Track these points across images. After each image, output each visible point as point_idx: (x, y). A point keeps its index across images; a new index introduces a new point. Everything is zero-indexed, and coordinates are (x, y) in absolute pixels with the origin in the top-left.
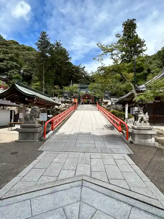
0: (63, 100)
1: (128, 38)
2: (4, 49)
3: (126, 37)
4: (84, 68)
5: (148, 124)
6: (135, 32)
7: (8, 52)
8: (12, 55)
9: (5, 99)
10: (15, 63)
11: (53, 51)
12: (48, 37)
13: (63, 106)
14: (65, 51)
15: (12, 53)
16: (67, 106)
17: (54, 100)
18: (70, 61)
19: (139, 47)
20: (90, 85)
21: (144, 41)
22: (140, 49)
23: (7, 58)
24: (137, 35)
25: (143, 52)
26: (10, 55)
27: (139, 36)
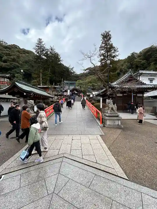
0: (56, 94)
1: (105, 45)
2: (6, 52)
3: (103, 45)
4: (73, 68)
5: (116, 112)
6: (110, 41)
7: (11, 54)
8: (14, 57)
9: (7, 94)
10: (17, 64)
11: (48, 54)
12: (43, 43)
13: (56, 98)
14: (58, 54)
15: (14, 55)
16: (59, 99)
17: (49, 94)
18: (62, 63)
19: (114, 52)
20: (77, 82)
21: (117, 48)
22: (114, 54)
23: (10, 59)
24: (112, 44)
25: (117, 57)
26: (12, 57)
27: (113, 45)
